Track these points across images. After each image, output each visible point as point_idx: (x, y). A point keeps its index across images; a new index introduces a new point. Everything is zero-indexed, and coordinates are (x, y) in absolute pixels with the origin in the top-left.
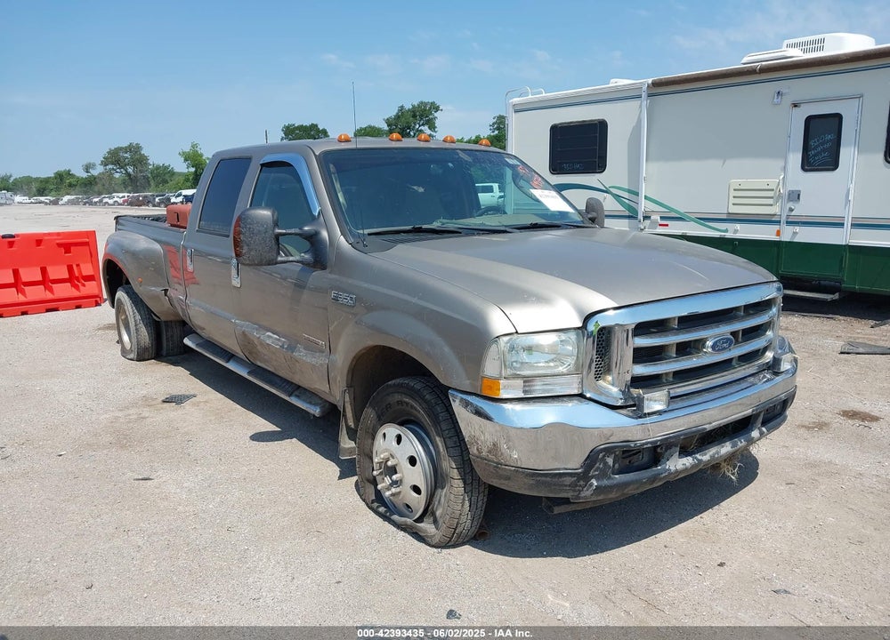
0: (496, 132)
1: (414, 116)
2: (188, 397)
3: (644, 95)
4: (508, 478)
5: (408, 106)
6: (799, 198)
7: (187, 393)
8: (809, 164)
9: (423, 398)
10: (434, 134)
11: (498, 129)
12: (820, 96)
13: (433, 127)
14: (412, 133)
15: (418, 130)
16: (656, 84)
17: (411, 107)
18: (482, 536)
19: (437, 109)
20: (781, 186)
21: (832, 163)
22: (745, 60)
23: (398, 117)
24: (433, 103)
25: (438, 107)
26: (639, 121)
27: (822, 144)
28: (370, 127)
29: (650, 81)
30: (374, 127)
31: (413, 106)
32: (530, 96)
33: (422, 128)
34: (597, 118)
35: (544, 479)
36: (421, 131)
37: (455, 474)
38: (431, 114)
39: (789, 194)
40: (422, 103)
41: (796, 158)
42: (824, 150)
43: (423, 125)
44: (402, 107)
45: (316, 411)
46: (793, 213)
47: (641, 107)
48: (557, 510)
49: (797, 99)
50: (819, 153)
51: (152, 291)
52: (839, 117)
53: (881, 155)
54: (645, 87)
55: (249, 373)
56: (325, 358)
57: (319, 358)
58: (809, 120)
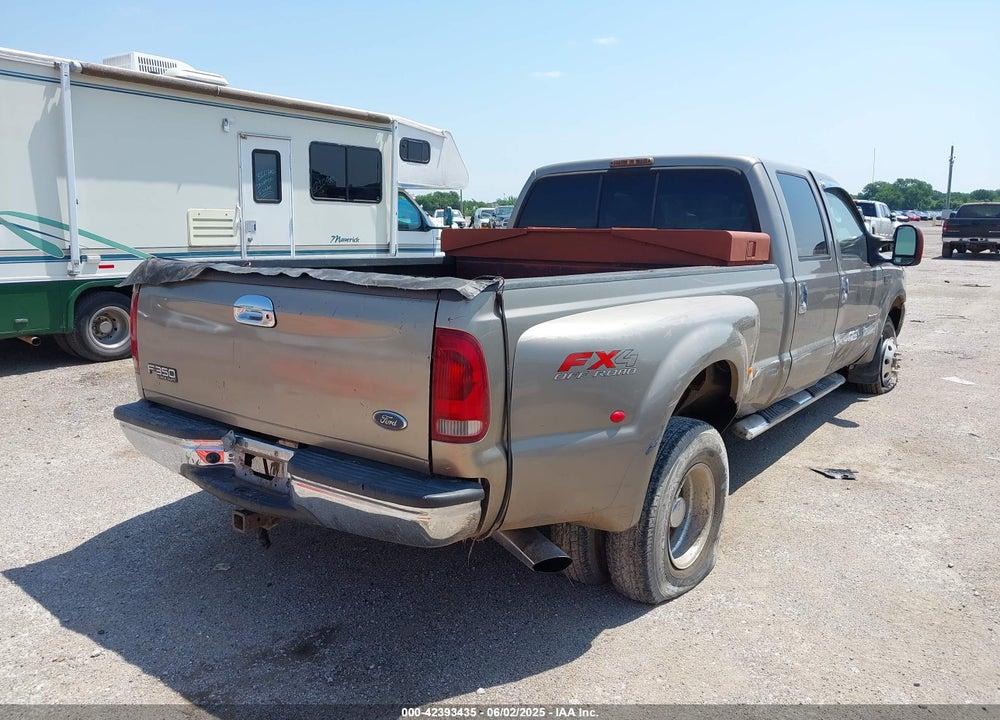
3: (66, 81)
6: (255, 228)
8: (260, 196)
16: (87, 71)
21: (276, 196)
27: (266, 178)
39: (246, 225)
41: (248, 189)
42: (268, 184)
46: (252, 243)
49: (245, 130)
50: (264, 186)
52: (277, 155)
53: (308, 193)
54: (66, 70)
55: (813, 396)
56: (877, 323)
57: (874, 326)
58: (254, 154)
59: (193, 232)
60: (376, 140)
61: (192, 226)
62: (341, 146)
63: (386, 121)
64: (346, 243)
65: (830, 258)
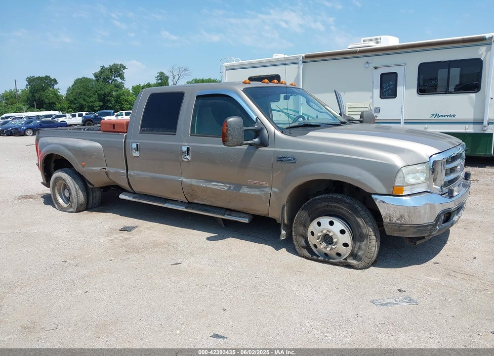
0: (160, 81)
1: (111, 72)
2: (134, 228)
3: (300, 62)
4: (405, 230)
5: (107, 66)
6: (379, 111)
7: (133, 225)
8: (383, 95)
9: (345, 202)
10: (124, 82)
11: (161, 79)
12: (387, 64)
13: (122, 78)
14: (110, 82)
15: (113, 80)
16: (306, 57)
17: (108, 67)
18: (380, 261)
19: (124, 68)
20: (371, 105)
21: (393, 95)
22: (350, 47)
23: (101, 72)
24: (121, 65)
25: (125, 67)
26: (298, 75)
27: (389, 86)
28: (84, 78)
29: (304, 55)
30: (86, 78)
31: (110, 66)
32: (235, 62)
33: (116, 78)
34: (274, 74)
35: (421, 228)
36: (116, 80)
37: (372, 233)
38: (121, 70)
39: (375, 109)
40: (115, 64)
41: (377, 92)
42: (389, 89)
43: (117, 77)
44: (103, 66)
45: (246, 221)
46: (377, 118)
47: (299, 68)
48: (418, 243)
49: (376, 65)
50: (387, 90)
51: (93, 170)
52: (396, 74)
53: (415, 91)
54: (301, 59)
55: (186, 208)
56: (268, 190)
57: (263, 191)
58: (382, 75)
60: (480, 52)
63: (482, 39)
64: (444, 118)
65: (175, 134)
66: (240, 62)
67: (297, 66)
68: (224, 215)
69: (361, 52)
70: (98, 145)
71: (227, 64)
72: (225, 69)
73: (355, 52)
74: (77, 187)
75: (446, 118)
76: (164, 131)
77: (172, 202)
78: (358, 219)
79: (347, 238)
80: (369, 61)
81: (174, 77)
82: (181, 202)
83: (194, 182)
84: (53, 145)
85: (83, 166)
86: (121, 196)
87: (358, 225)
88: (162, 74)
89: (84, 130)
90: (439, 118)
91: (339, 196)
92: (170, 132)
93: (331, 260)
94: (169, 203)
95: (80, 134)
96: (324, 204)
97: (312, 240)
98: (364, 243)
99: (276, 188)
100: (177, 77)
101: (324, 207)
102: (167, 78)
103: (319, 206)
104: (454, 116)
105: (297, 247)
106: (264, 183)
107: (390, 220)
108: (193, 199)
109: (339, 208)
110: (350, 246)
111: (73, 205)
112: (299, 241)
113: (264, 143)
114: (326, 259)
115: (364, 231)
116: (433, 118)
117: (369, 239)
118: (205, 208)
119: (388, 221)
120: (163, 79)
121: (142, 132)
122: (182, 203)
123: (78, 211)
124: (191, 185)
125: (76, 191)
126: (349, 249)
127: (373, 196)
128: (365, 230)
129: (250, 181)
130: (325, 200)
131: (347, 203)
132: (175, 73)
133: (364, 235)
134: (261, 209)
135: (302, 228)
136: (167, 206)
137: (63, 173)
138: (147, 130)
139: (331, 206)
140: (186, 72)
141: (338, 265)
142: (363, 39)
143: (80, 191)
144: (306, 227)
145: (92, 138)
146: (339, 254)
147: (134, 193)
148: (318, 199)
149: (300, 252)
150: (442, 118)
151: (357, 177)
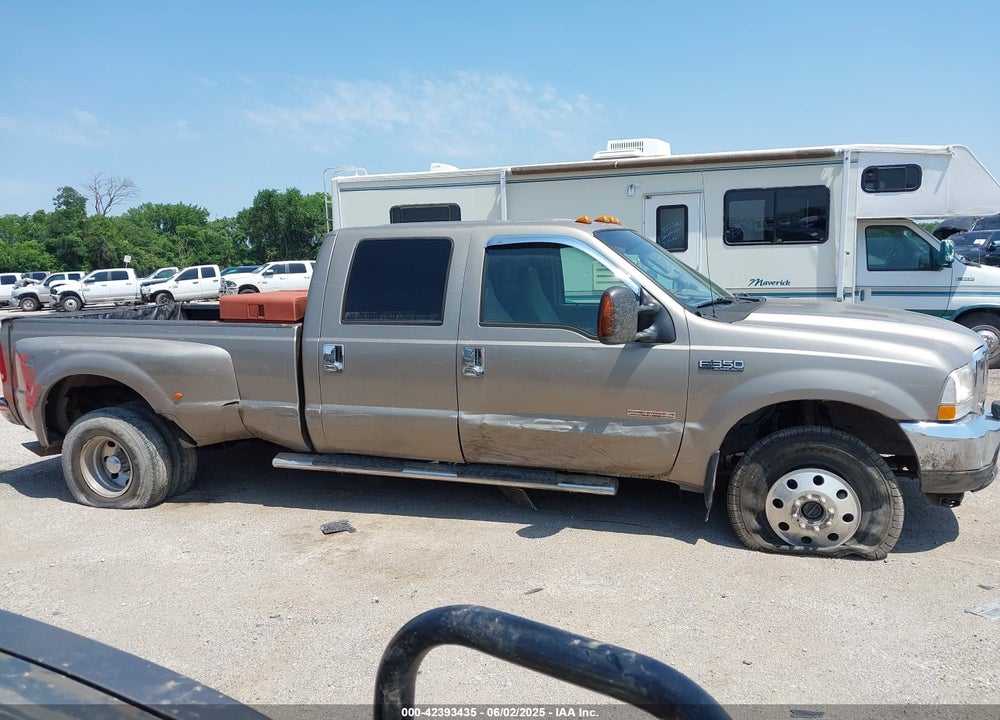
0: (64, 207)
3: (503, 182)
9: (841, 440)
11: (66, 203)
12: (670, 189)
16: (515, 172)
21: (681, 245)
22: (597, 156)
26: (498, 204)
27: (673, 230)
29: (509, 169)
32: (357, 176)
34: (450, 202)
37: (897, 492)
42: (674, 236)
45: (611, 490)
47: (498, 192)
49: (649, 191)
50: (670, 238)
51: (204, 407)
52: (685, 208)
53: (721, 239)
54: (503, 175)
55: (460, 475)
56: (678, 427)
57: (664, 429)
58: (660, 210)
59: (596, 279)
60: (824, 176)
61: (595, 275)
62: (768, 189)
63: (829, 154)
64: (771, 286)
65: (441, 324)
66: (367, 176)
67: (493, 189)
68: (556, 484)
69: (621, 166)
70: (220, 352)
71: (340, 179)
72: (336, 189)
73: (611, 167)
74: (153, 448)
75: (775, 286)
76: (409, 319)
77: (419, 465)
78: (870, 470)
79: (850, 505)
80: (637, 185)
81: (98, 200)
82: (441, 463)
83: (489, 419)
84: (85, 356)
85: (177, 400)
86: (278, 462)
87: (870, 479)
88: (68, 191)
89: (104, 317)
90: (763, 286)
91: (827, 431)
92: (426, 319)
93: (820, 549)
94: (410, 468)
95: (155, 327)
96: (798, 446)
97: (775, 517)
98: (880, 511)
99: (692, 421)
100: (106, 200)
101: (797, 451)
102: (83, 201)
103: (788, 450)
104: (788, 283)
105: (744, 534)
106: (668, 414)
107: (933, 465)
108: (480, 455)
109: (828, 451)
110: (855, 518)
111: (141, 491)
112: (745, 521)
113: (666, 337)
114: (808, 548)
115: (882, 489)
116: (753, 286)
117: (892, 502)
118: (506, 472)
119: (929, 468)
120: (71, 202)
121: (346, 320)
122: (445, 465)
123: (152, 504)
124: (483, 426)
125: (152, 458)
126: (852, 527)
127: (903, 426)
128: (883, 487)
129: (632, 412)
130: (799, 438)
131: (844, 441)
132: (102, 191)
133: (882, 495)
134: (647, 465)
135: (751, 495)
136: (408, 474)
137: (112, 420)
138: (362, 317)
139: (812, 449)
140: (129, 189)
141: (836, 557)
142: (610, 143)
143: (159, 457)
144: (760, 491)
145: (197, 337)
146: (833, 537)
147: (312, 452)
148: (785, 438)
149: (750, 542)
150: (768, 286)
151: (873, 393)
